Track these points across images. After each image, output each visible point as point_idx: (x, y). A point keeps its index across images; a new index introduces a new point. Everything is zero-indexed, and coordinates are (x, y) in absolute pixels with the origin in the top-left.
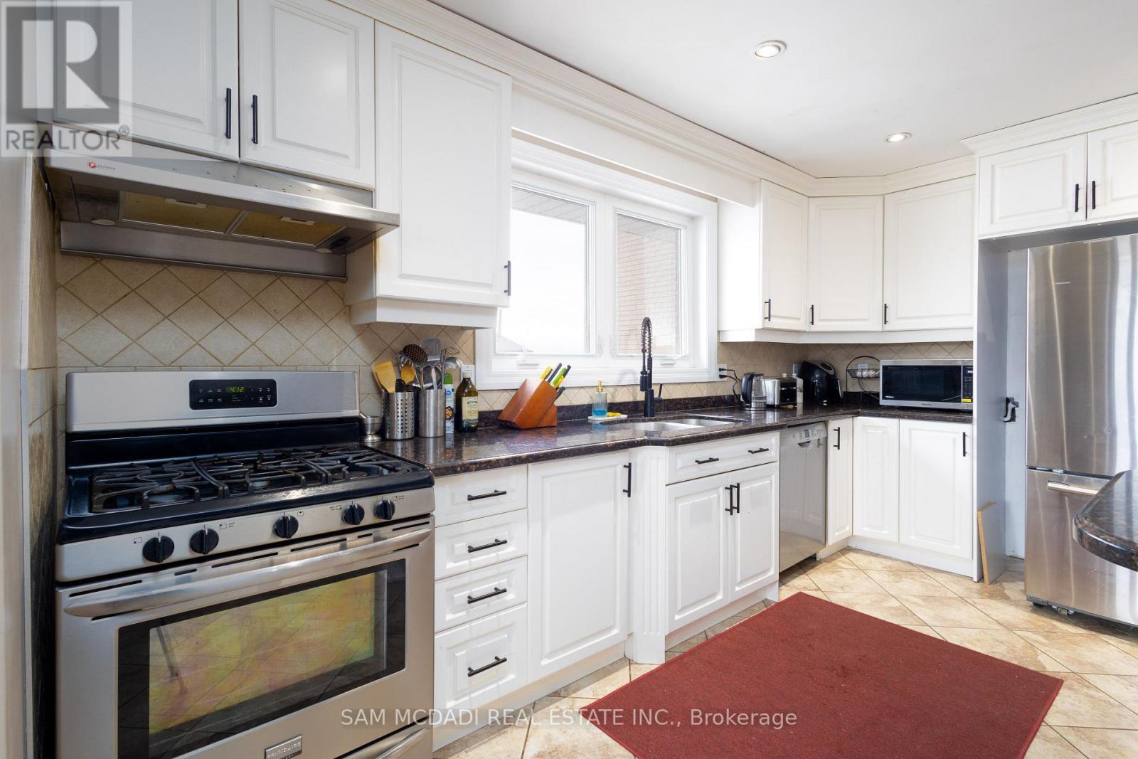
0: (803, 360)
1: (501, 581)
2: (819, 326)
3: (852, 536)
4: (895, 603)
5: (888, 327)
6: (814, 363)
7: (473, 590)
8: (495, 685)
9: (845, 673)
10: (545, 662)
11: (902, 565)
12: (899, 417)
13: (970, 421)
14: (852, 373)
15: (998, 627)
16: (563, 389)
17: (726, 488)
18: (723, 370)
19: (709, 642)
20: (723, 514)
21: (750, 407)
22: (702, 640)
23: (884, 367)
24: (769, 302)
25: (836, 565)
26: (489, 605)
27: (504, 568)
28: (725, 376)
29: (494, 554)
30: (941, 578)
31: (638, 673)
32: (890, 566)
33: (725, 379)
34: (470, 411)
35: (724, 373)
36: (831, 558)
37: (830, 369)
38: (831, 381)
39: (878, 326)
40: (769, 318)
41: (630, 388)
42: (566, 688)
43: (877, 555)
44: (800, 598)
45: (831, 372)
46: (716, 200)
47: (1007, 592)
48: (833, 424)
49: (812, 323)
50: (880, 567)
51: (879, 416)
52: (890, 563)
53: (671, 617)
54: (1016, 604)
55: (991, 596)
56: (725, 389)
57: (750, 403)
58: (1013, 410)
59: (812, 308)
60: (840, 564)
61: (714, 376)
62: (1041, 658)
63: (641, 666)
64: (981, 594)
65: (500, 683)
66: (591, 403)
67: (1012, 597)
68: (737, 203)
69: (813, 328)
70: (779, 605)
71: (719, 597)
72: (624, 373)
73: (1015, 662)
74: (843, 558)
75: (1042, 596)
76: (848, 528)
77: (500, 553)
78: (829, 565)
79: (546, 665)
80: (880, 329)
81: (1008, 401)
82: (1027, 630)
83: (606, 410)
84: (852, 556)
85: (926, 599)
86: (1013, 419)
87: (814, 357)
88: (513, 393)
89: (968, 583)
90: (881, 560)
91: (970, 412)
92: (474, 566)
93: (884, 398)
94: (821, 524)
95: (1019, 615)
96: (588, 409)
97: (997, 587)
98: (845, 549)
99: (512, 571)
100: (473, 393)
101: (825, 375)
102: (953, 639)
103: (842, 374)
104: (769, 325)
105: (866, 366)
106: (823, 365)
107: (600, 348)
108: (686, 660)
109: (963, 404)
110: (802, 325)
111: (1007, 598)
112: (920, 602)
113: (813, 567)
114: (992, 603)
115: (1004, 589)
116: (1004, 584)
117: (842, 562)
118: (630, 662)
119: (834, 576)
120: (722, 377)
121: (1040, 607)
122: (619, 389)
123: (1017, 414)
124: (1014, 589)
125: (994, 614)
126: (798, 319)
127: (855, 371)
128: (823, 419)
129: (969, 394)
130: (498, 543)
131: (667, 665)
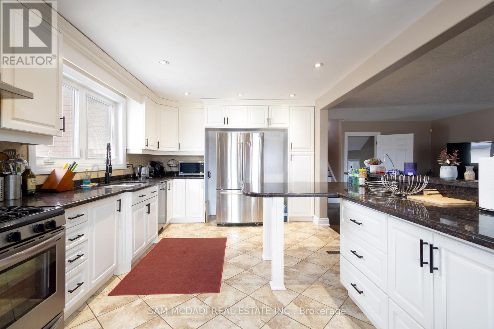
0: (151, 161)
1: (79, 252)
2: (160, 149)
3: (172, 218)
4: (189, 233)
5: (180, 150)
6: (157, 162)
7: (70, 258)
8: (77, 296)
9: (184, 253)
10: (93, 282)
11: (186, 224)
12: (186, 178)
13: (203, 178)
14: (169, 165)
15: (212, 232)
16: (75, 173)
17: (146, 205)
18: (128, 164)
19: (142, 261)
20: (145, 215)
21: (141, 178)
22: (139, 261)
23: (180, 163)
24: (148, 140)
25: (169, 229)
26: (75, 263)
27: (80, 246)
28: (129, 167)
29: (77, 241)
30: (196, 224)
31: (122, 277)
32: (184, 225)
33: (129, 168)
34: (32, 185)
35: (128, 165)
36: (167, 227)
37: (161, 164)
38: (162, 168)
39: (177, 150)
40: (148, 146)
41: (96, 172)
42: (96, 292)
43: (179, 223)
44: (164, 240)
45: (162, 165)
46: (125, 97)
47: (211, 224)
48: (168, 182)
49: (159, 148)
50: (181, 226)
51: (180, 179)
52: (183, 224)
53: (133, 253)
54: (214, 226)
55: (209, 226)
56: (130, 172)
57: (141, 176)
58: (210, 175)
59: (159, 143)
60: (170, 228)
61: (125, 167)
62: (222, 235)
63: (122, 275)
64: (206, 225)
65: (79, 294)
66: (81, 179)
67: (213, 225)
68: (134, 101)
69: (159, 150)
70: (158, 243)
71: (144, 244)
72: (94, 166)
73: (218, 237)
74: (170, 226)
75: (219, 222)
76: (171, 216)
77: (79, 240)
78: (167, 229)
79: (94, 283)
80: (178, 151)
81: (209, 172)
82: (218, 230)
83: (90, 182)
84: (172, 225)
85: (195, 230)
86: (210, 178)
87: (155, 159)
88: (47, 176)
89: (203, 224)
90: (181, 224)
91: (203, 176)
92: (71, 247)
93: (180, 173)
94: (164, 217)
95: (215, 228)
96: (81, 182)
97: (209, 223)
98: (170, 224)
99: (82, 248)
100: (33, 176)
101: (160, 166)
102: (205, 237)
103: (165, 166)
104: (148, 148)
105: (172, 163)
106: (159, 162)
107: (81, 155)
108: (137, 267)
109: (201, 174)
110: (155, 148)
111: (212, 225)
112: (194, 231)
113: (163, 231)
114: (210, 227)
115: (210, 223)
116: (210, 222)
117: (170, 227)
118: (117, 276)
119: (170, 232)
120: (128, 167)
121: (219, 225)
122: (92, 173)
123: (211, 176)
124: (213, 222)
125: (211, 229)
126: (154, 146)
127: (170, 164)
128: (165, 181)
129: (203, 171)
130: (80, 236)
131: (132, 271)
